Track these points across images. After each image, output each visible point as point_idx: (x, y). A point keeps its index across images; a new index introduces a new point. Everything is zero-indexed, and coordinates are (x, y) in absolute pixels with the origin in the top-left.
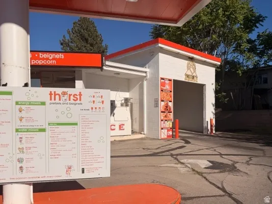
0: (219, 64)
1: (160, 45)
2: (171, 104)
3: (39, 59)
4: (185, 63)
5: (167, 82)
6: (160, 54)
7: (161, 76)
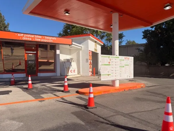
0: (103, 45)
1: (90, 37)
2: (91, 61)
3: (45, 39)
4: (94, 43)
5: (90, 52)
6: (89, 40)
7: (89, 49)
